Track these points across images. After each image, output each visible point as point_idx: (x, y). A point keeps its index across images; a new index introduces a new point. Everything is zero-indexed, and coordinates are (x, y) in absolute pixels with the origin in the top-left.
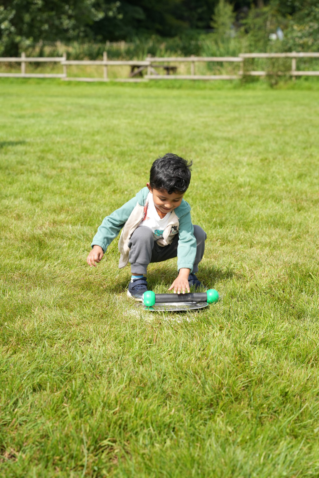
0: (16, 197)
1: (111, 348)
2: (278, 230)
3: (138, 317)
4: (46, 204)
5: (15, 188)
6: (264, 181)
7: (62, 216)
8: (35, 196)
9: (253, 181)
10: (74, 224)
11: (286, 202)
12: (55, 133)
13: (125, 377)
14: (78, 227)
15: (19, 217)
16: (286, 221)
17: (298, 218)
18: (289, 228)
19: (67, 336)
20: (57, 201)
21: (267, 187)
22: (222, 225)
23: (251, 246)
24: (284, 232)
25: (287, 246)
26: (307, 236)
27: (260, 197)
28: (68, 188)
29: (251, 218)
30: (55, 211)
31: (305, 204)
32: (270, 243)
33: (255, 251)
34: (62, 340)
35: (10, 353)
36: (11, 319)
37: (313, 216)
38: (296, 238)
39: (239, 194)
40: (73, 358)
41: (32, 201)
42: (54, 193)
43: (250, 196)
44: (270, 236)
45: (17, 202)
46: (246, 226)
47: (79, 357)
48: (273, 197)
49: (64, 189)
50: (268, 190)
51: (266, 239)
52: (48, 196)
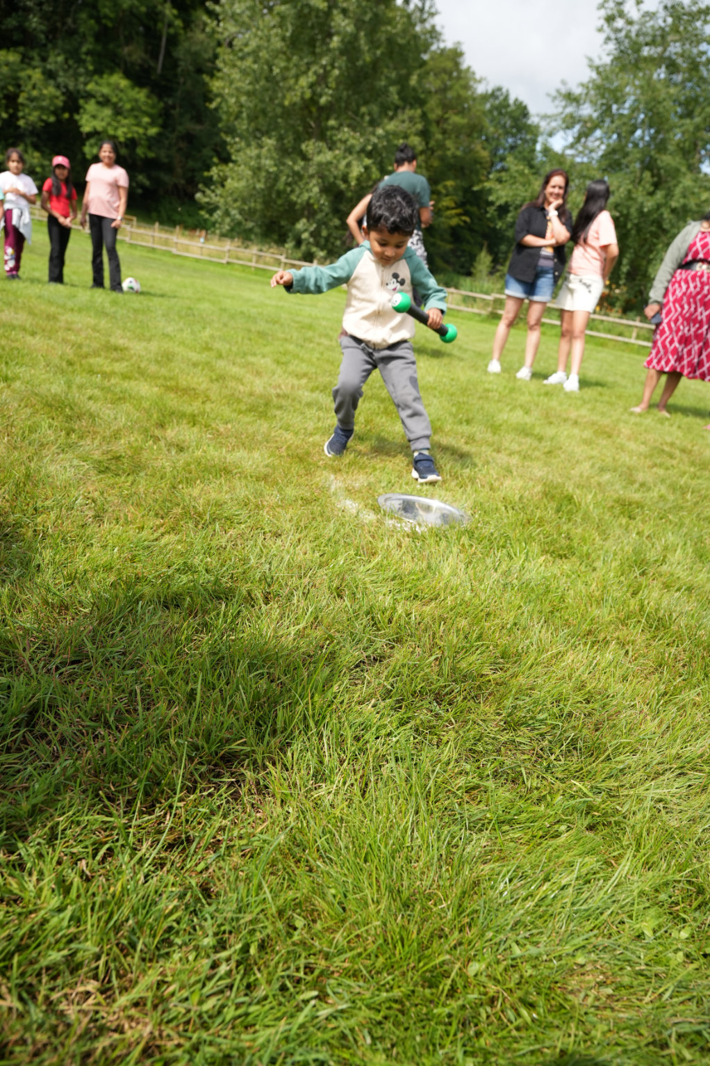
0: (264, 356)
1: (305, 553)
2: (529, 440)
3: (354, 512)
4: (291, 368)
5: (267, 350)
6: (512, 390)
7: (304, 381)
8: (284, 359)
9: (500, 389)
10: (312, 390)
11: (536, 413)
12: (324, 318)
13: (308, 614)
14: (316, 395)
15: (258, 374)
16: (536, 432)
17: (550, 431)
18: (540, 439)
19: (250, 522)
20: (304, 368)
21: (514, 395)
22: (468, 422)
23: (498, 451)
24: (535, 443)
25: (538, 459)
26: (560, 452)
27: (508, 405)
28: (318, 359)
29: (501, 422)
30: (297, 376)
31: (554, 420)
32: (519, 453)
33: (502, 458)
34: (243, 526)
35: (162, 530)
36: (189, 482)
37: (566, 433)
38: (549, 452)
39: (487, 398)
40: (245, 560)
41: (278, 362)
42: (303, 360)
43: (499, 401)
44: (520, 444)
45: (262, 361)
46: (495, 429)
47: (253, 561)
48: (521, 406)
49: (315, 360)
50: (516, 400)
51: (515, 447)
52: (296, 362)
